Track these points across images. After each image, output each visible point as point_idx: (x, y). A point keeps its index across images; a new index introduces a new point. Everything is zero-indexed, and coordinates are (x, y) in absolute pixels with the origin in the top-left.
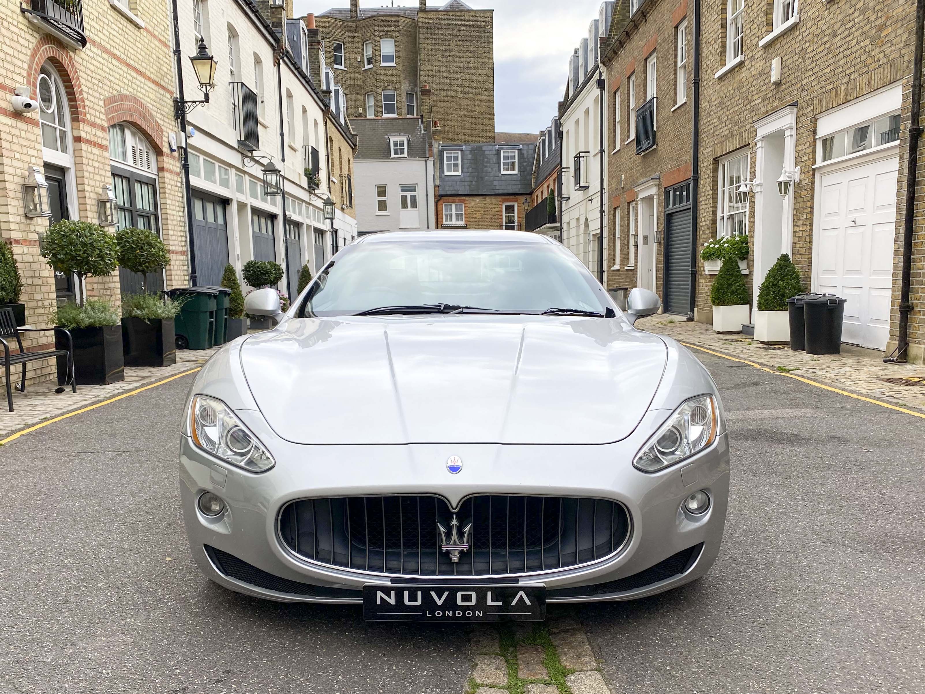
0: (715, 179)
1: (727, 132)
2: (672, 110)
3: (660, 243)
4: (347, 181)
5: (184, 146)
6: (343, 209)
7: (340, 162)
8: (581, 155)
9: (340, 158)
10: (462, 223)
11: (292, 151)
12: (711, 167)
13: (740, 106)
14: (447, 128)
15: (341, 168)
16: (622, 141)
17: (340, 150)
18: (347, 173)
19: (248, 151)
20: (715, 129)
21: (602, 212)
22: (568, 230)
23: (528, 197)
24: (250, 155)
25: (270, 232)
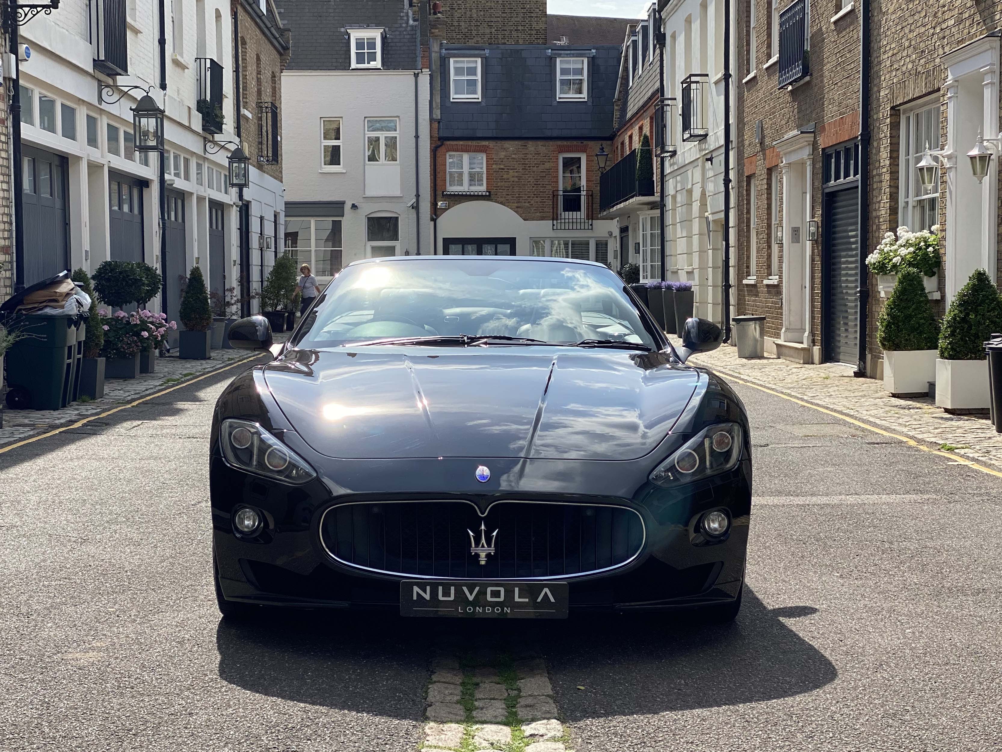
0: (894, 140)
1: (910, 66)
2: (833, 19)
3: (816, 241)
4: (270, 115)
5: (14, 77)
6: (260, 167)
7: (259, 81)
8: (693, 79)
9: (259, 73)
10: (482, 188)
11: (179, 70)
12: (888, 120)
13: (927, 27)
14: (457, 15)
15: (259, 92)
16: (760, 62)
17: (258, 58)
18: (270, 100)
19: (109, 75)
20: (893, 59)
21: (727, 181)
22: (674, 210)
23: (605, 143)
24: (111, 82)
25: (136, 210)
